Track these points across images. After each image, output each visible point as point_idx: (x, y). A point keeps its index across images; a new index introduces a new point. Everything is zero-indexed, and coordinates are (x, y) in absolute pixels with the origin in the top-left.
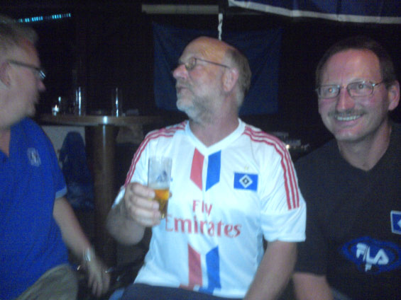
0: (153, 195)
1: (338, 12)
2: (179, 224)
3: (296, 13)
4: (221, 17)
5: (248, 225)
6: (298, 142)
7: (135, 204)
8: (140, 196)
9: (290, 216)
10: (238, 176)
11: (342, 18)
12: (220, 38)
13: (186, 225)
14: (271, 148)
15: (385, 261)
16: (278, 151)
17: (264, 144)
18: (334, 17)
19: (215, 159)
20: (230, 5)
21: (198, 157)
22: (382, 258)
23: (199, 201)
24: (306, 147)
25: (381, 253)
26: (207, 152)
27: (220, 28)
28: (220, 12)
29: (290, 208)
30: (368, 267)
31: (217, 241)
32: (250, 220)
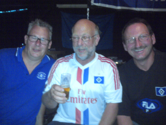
0: (63, 90)
1: (136, 7)
2: (72, 99)
3: (119, 8)
4: (88, 10)
5: (100, 98)
6: (121, 61)
7: (55, 95)
8: (58, 91)
9: (116, 92)
10: (96, 78)
11: (138, 9)
12: (88, 18)
13: (75, 100)
14: (109, 64)
15: (154, 107)
16: (112, 65)
17: (106, 63)
18: (134, 9)
19: (87, 71)
20: (92, 5)
21: (79, 70)
22: (153, 106)
23: (80, 89)
24: (124, 62)
25: (152, 105)
26: (83, 68)
27: (88, 14)
28: (88, 8)
29: (116, 89)
30: (147, 111)
31: (88, 106)
32: (101, 95)
